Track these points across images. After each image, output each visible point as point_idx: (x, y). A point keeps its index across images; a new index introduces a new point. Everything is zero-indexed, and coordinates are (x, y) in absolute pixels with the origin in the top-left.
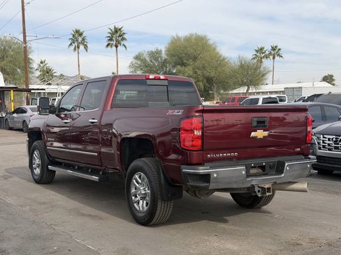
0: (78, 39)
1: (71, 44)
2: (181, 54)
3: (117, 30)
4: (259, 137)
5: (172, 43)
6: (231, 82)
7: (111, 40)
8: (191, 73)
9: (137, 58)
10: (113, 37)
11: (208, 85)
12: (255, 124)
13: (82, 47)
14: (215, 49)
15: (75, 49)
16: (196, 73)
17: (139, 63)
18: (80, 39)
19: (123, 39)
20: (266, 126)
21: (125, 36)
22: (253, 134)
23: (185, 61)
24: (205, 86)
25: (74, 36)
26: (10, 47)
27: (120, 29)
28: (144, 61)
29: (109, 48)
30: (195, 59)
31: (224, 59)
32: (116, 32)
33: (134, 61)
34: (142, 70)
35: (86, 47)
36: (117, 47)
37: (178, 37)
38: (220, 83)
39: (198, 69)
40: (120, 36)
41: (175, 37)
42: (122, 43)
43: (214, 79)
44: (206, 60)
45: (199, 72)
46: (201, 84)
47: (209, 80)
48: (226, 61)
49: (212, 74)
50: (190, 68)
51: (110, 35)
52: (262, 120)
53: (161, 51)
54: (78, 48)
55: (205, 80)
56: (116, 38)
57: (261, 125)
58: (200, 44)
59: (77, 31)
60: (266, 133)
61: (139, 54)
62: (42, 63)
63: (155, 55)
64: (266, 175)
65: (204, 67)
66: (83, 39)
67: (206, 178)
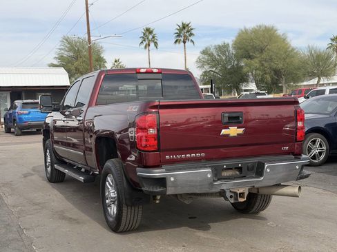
0: (149, 37)
1: (142, 42)
2: (247, 46)
3: (184, 26)
4: (231, 135)
5: (240, 35)
6: (300, 74)
7: (179, 36)
8: (257, 65)
9: (204, 52)
10: (180, 33)
11: (275, 77)
12: (226, 120)
13: (152, 45)
14: (284, 40)
15: (145, 47)
16: (263, 65)
17: (206, 58)
18: (150, 37)
19: (191, 35)
20: (240, 122)
21: (193, 32)
22: (224, 132)
23: (251, 54)
24: (272, 78)
25: (144, 34)
26: (83, 48)
27: (188, 25)
28: (211, 55)
29: (177, 43)
30: (262, 51)
31: (293, 50)
32: (184, 28)
33: (202, 56)
34: (209, 64)
35: (156, 44)
36: (184, 42)
37: (246, 30)
38: (289, 74)
39: (265, 61)
40: (188, 32)
41: (243, 30)
42: (190, 38)
43: (282, 71)
44: (273, 52)
45: (266, 64)
46: (268, 76)
47: (277, 72)
48: (295, 51)
49: (280, 66)
50: (256, 60)
51: (178, 31)
52: (234, 115)
53: (228, 45)
54: (149, 45)
55: (273, 72)
56: (184, 33)
57: (234, 120)
58: (267, 35)
59: (148, 30)
60: (241, 131)
61: (206, 49)
62: (116, 61)
63: (222, 49)
64: (244, 177)
65: (271, 59)
66: (153, 37)
67: (162, 182)
